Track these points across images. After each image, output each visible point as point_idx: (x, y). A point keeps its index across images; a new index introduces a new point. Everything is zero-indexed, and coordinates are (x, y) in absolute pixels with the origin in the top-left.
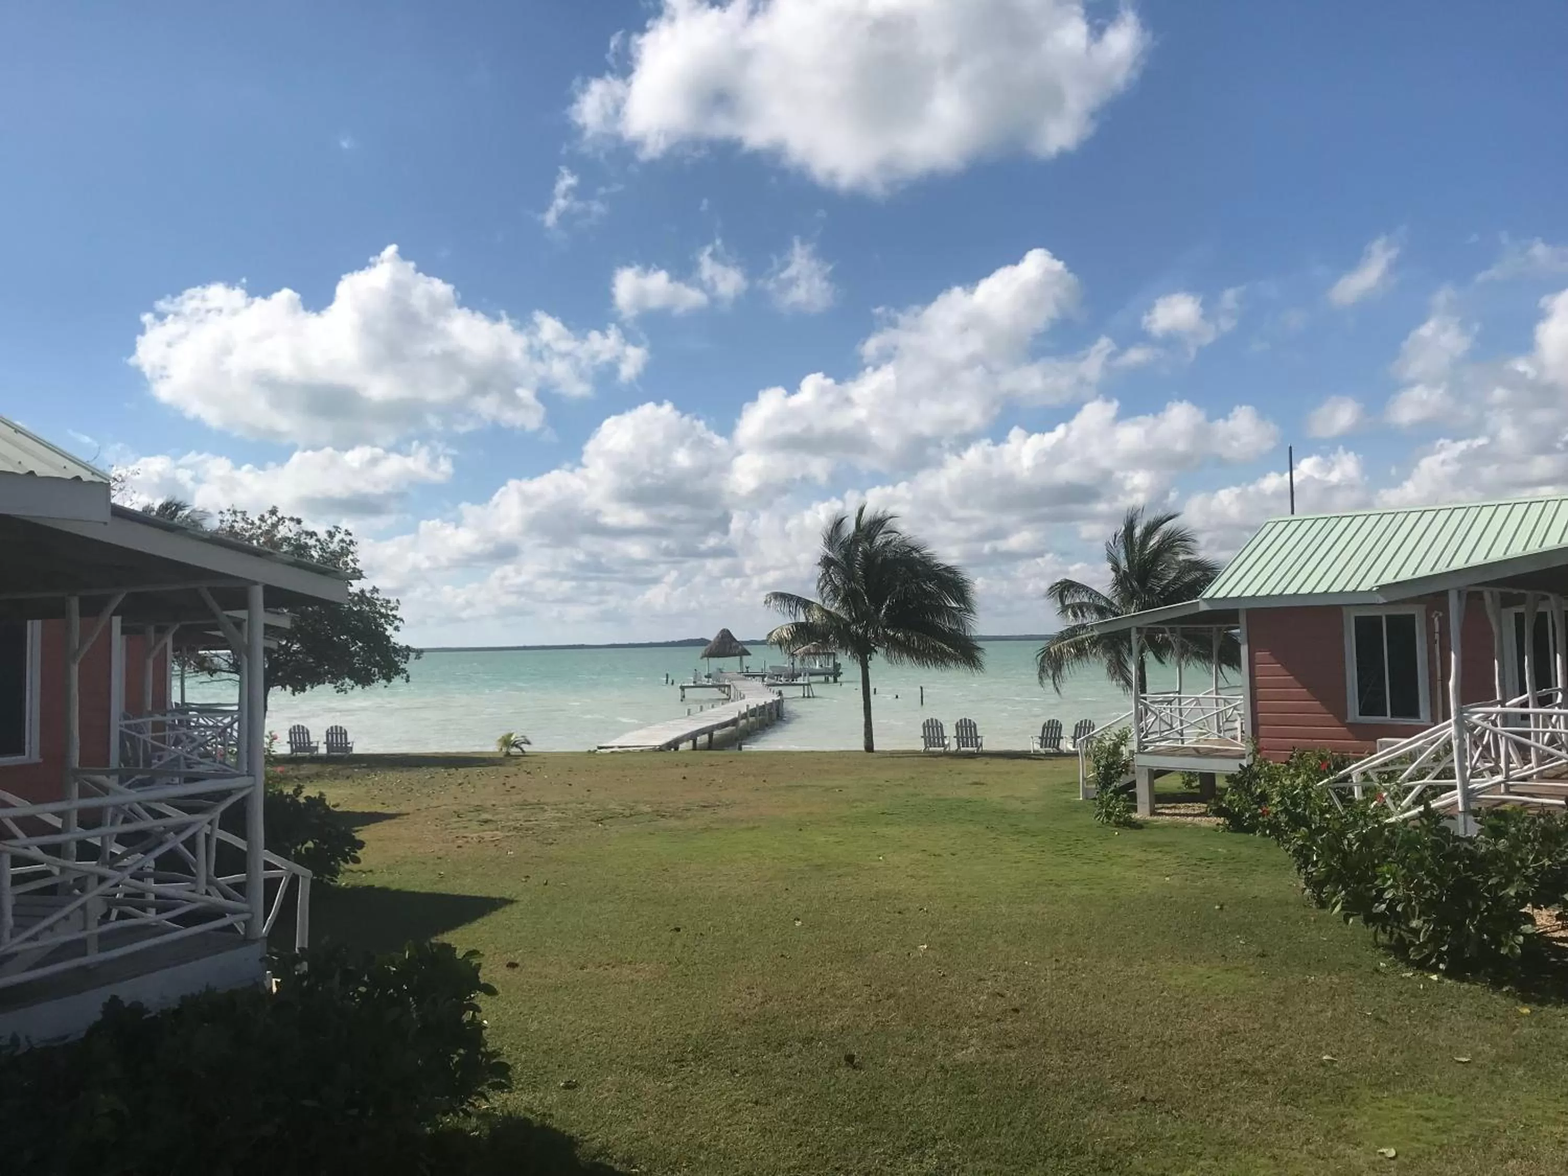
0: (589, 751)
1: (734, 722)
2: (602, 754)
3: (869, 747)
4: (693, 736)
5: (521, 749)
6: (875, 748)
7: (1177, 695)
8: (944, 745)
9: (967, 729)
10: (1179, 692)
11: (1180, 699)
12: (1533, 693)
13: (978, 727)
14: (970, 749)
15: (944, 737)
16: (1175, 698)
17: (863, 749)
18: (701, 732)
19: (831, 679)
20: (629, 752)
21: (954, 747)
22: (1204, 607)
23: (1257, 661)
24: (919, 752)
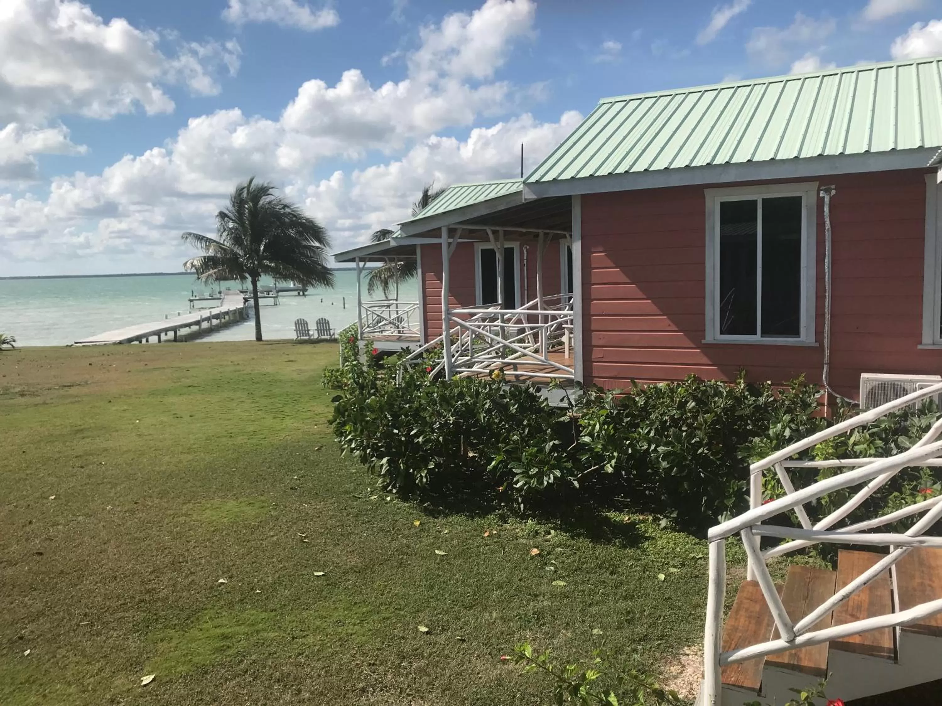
0: (67, 346)
1: (198, 323)
2: (77, 347)
3: (259, 337)
4: (158, 333)
5: (12, 345)
6: (263, 338)
7: (395, 302)
8: (309, 335)
9: (323, 325)
10: (396, 300)
11: (397, 304)
12: (541, 298)
13: (330, 324)
14: (326, 337)
15: (308, 330)
16: (393, 304)
17: (255, 339)
18: (166, 330)
19: (301, 293)
20: (96, 345)
21: (316, 336)
22: (393, 244)
23: (427, 279)
24: (293, 340)
